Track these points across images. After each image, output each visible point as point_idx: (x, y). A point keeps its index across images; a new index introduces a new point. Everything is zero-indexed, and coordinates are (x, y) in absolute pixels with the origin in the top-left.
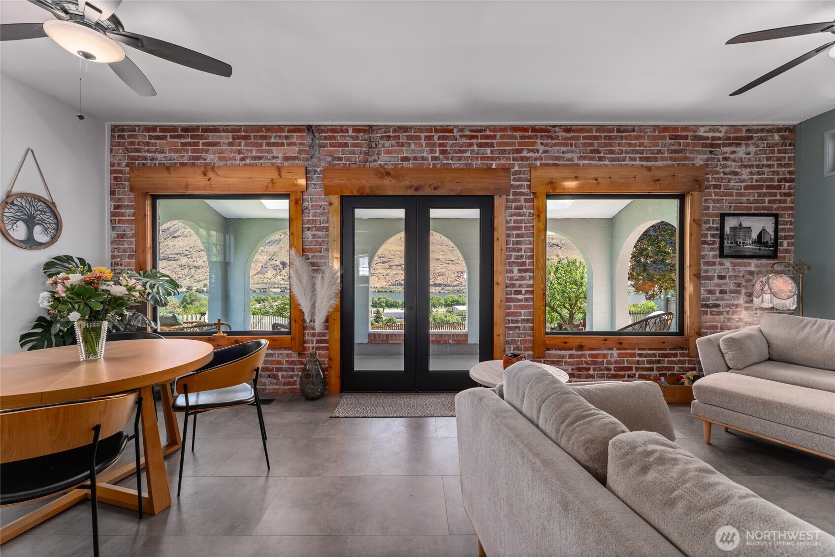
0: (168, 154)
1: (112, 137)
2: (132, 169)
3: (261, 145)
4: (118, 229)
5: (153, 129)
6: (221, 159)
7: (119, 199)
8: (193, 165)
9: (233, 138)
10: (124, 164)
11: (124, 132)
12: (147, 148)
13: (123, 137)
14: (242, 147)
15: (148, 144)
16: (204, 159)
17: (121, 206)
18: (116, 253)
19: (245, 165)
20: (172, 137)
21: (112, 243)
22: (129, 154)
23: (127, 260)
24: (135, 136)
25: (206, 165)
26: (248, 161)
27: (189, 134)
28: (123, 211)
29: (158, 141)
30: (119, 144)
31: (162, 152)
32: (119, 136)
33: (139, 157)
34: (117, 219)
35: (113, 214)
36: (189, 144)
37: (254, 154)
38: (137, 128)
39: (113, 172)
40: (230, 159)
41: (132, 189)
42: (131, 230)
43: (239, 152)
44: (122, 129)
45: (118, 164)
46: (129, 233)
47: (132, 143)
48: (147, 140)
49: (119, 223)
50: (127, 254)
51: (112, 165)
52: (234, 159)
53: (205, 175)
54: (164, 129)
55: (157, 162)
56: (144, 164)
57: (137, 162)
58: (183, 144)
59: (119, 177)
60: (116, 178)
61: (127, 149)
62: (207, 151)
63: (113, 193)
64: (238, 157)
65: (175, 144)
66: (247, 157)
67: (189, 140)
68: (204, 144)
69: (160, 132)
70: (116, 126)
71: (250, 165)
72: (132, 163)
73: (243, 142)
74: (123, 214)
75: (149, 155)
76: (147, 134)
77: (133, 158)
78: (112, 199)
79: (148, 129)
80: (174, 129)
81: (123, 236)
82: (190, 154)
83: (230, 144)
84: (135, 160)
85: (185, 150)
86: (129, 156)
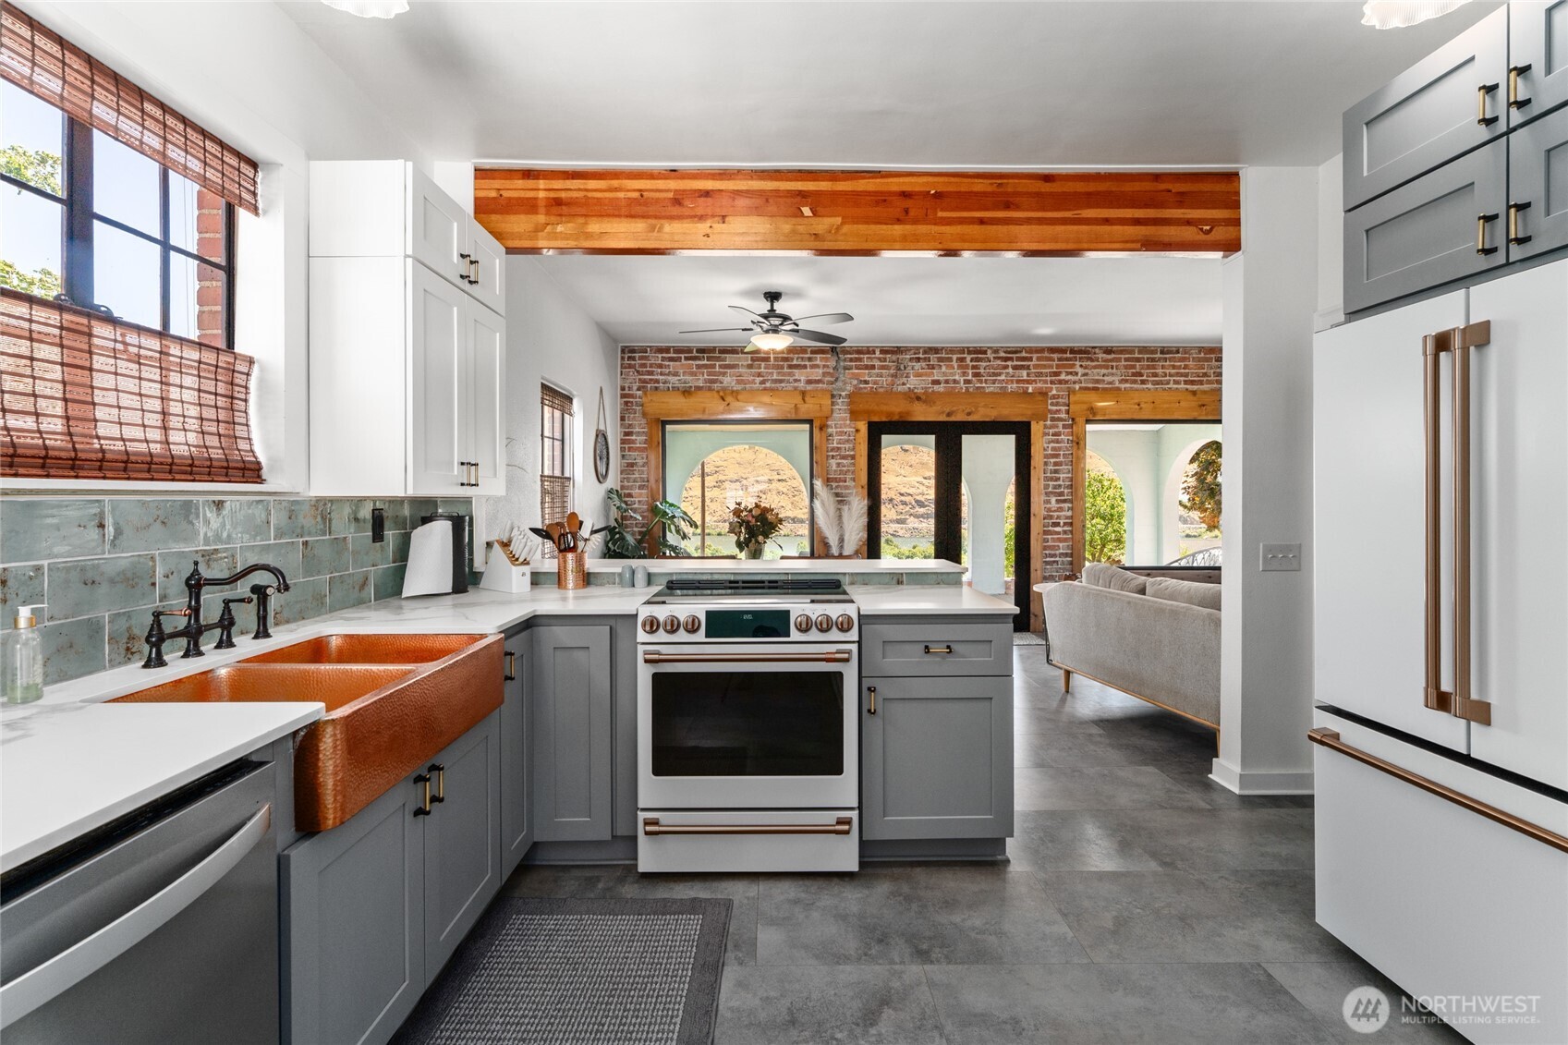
0: (682, 377)
1: (623, 358)
2: (645, 393)
3: (782, 367)
4: (627, 457)
5: (667, 350)
6: (739, 382)
7: (630, 425)
8: (710, 389)
9: (752, 359)
10: (635, 388)
11: (635, 353)
12: (659, 370)
13: (634, 359)
14: (762, 370)
15: (660, 366)
16: (721, 383)
17: (632, 432)
18: (626, 483)
19: (765, 389)
20: (686, 359)
21: (622, 472)
22: (641, 377)
23: (637, 491)
24: (646, 358)
25: (724, 389)
26: (768, 385)
27: (705, 355)
28: (634, 437)
29: (671, 363)
30: (630, 366)
31: (676, 374)
32: (629, 358)
33: (651, 380)
34: (627, 446)
35: (623, 442)
36: (705, 366)
37: (775, 377)
38: (648, 349)
39: (623, 396)
40: (749, 382)
41: (644, 415)
42: (643, 458)
43: (759, 375)
44: (633, 351)
45: (629, 387)
46: (640, 461)
47: (644, 366)
48: (660, 362)
49: (629, 451)
50: (637, 484)
51: (623, 389)
52: (753, 382)
53: (724, 400)
54: (678, 350)
55: (670, 386)
56: (656, 388)
57: (649, 385)
58: (698, 367)
59: (630, 402)
60: (626, 403)
61: (638, 372)
62: (724, 374)
63: (623, 419)
64: (758, 380)
65: (690, 367)
66: (768, 380)
67: (705, 362)
68: (720, 366)
69: (674, 353)
70: (626, 347)
71: (771, 390)
72: (643, 387)
73: (763, 364)
74: (633, 442)
75: (661, 377)
76: (660, 356)
77: (645, 381)
78: (621, 424)
79: (661, 350)
80: (689, 350)
81: (632, 465)
82: (706, 376)
83: (750, 367)
84: (647, 383)
85: (700, 373)
86: (640, 379)
